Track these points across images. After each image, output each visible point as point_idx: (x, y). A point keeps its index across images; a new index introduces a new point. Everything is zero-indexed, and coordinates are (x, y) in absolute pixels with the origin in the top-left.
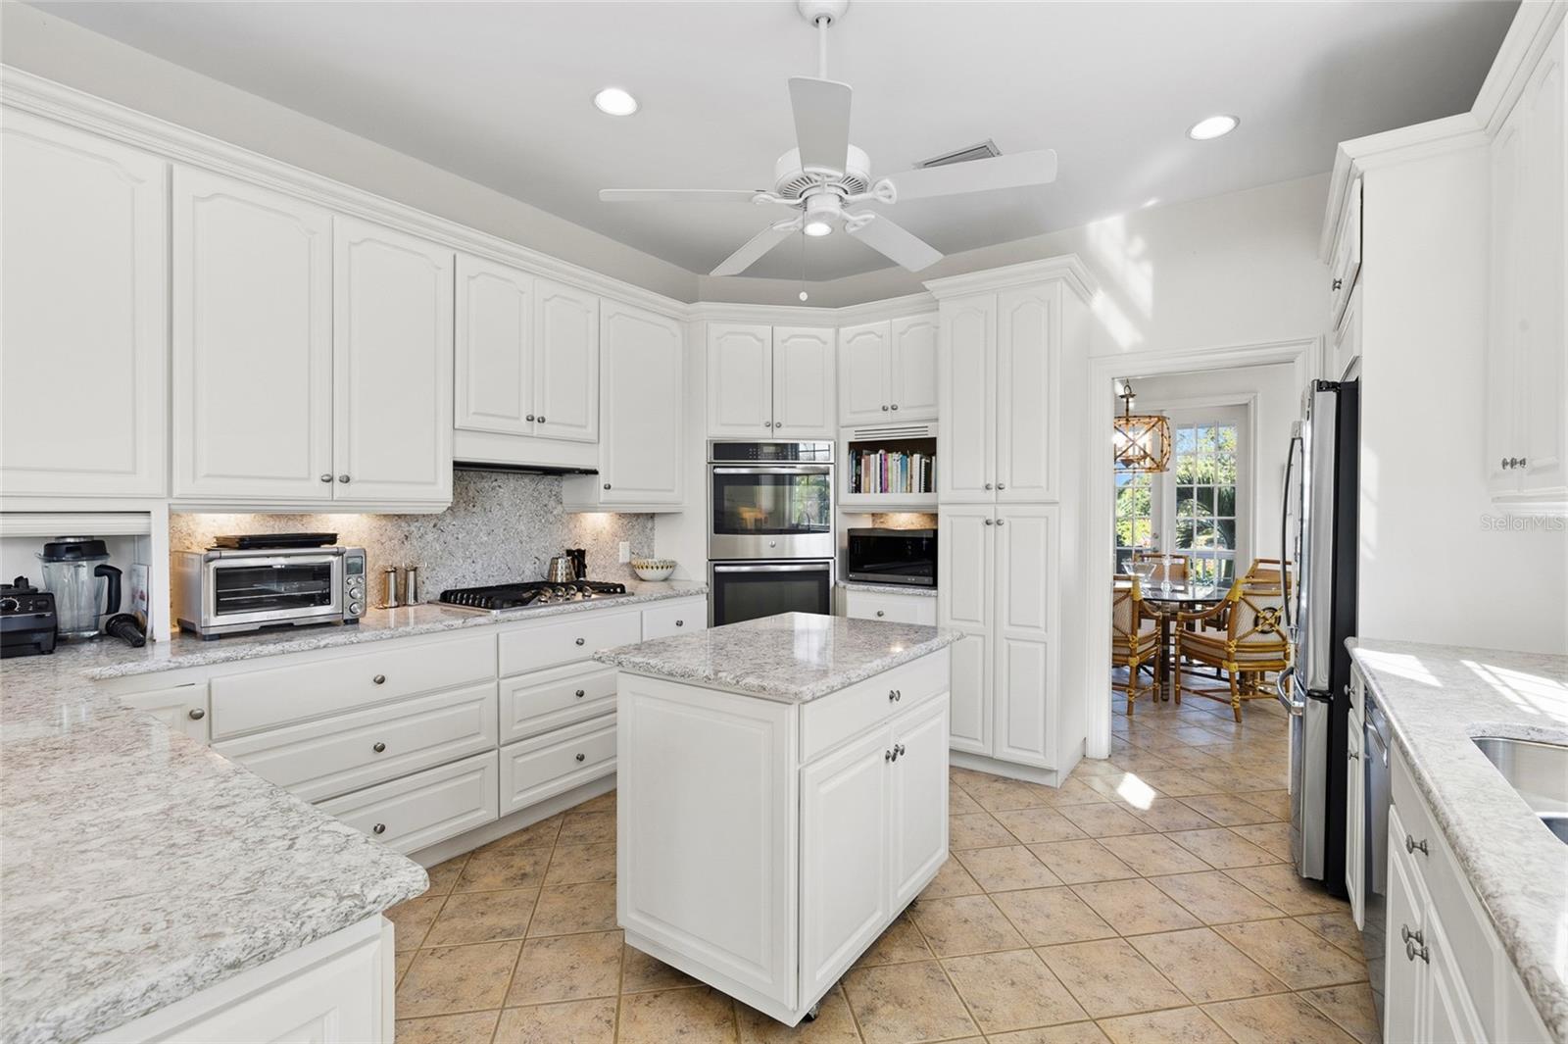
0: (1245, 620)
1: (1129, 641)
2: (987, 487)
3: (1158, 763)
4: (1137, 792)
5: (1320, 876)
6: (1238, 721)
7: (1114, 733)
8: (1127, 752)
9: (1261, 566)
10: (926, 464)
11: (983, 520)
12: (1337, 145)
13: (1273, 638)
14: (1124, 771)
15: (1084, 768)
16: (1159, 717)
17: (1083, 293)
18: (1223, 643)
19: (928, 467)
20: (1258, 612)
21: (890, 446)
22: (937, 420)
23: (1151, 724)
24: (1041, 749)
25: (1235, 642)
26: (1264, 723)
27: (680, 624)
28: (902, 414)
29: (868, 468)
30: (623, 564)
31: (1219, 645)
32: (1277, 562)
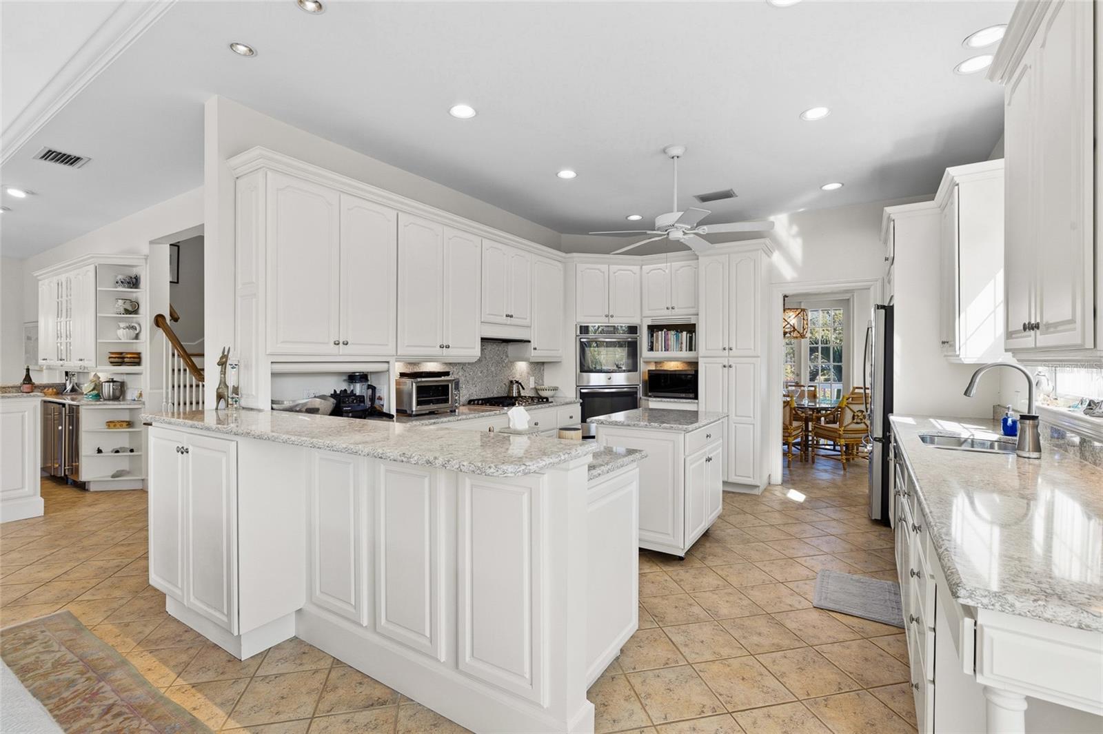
0: (848, 416)
1: (788, 429)
2: (724, 349)
3: (807, 486)
4: (796, 496)
5: (879, 518)
6: (845, 469)
7: (784, 475)
8: (790, 480)
9: (857, 391)
10: (690, 337)
11: (721, 365)
12: (883, 210)
13: (862, 426)
14: (789, 489)
15: (769, 488)
16: (804, 468)
17: (769, 253)
18: (837, 429)
19: (691, 338)
20: (854, 412)
21: (669, 327)
22: (698, 315)
23: (800, 471)
24: (752, 476)
25: (843, 428)
26: (857, 470)
27: (571, 417)
28: (676, 311)
29: (657, 339)
30: (532, 389)
31: (835, 431)
32: (862, 388)
